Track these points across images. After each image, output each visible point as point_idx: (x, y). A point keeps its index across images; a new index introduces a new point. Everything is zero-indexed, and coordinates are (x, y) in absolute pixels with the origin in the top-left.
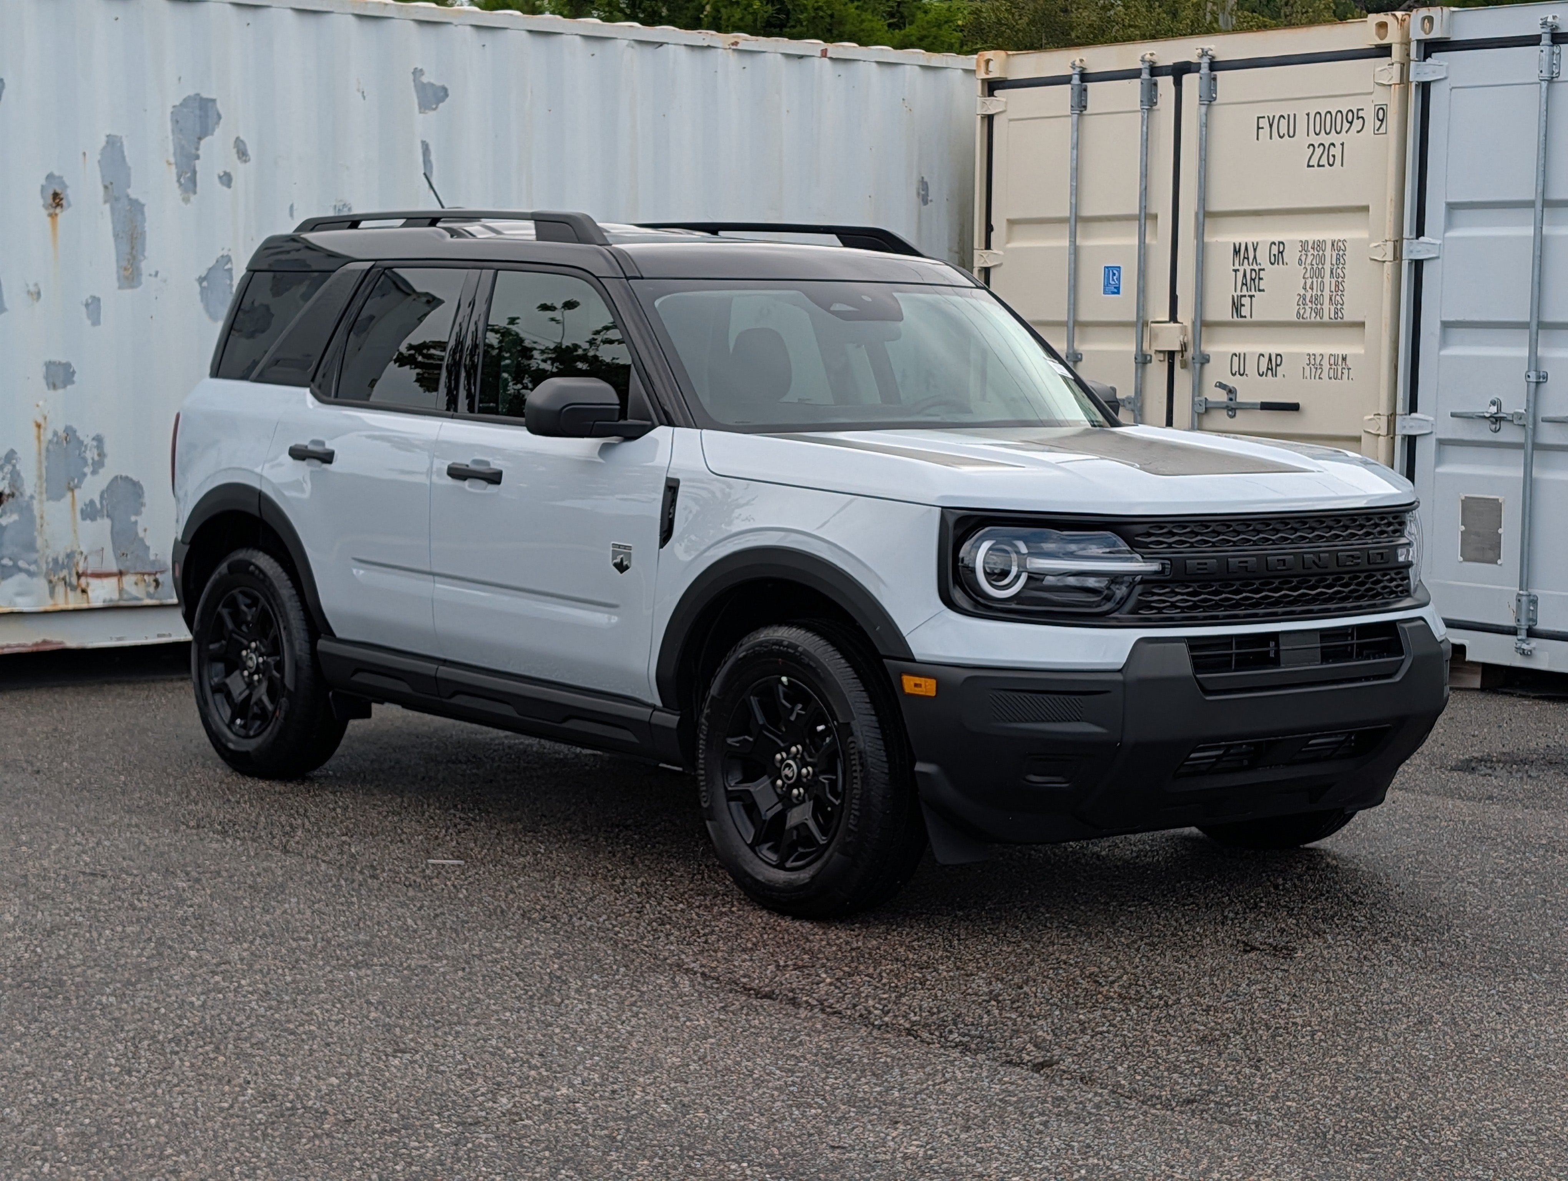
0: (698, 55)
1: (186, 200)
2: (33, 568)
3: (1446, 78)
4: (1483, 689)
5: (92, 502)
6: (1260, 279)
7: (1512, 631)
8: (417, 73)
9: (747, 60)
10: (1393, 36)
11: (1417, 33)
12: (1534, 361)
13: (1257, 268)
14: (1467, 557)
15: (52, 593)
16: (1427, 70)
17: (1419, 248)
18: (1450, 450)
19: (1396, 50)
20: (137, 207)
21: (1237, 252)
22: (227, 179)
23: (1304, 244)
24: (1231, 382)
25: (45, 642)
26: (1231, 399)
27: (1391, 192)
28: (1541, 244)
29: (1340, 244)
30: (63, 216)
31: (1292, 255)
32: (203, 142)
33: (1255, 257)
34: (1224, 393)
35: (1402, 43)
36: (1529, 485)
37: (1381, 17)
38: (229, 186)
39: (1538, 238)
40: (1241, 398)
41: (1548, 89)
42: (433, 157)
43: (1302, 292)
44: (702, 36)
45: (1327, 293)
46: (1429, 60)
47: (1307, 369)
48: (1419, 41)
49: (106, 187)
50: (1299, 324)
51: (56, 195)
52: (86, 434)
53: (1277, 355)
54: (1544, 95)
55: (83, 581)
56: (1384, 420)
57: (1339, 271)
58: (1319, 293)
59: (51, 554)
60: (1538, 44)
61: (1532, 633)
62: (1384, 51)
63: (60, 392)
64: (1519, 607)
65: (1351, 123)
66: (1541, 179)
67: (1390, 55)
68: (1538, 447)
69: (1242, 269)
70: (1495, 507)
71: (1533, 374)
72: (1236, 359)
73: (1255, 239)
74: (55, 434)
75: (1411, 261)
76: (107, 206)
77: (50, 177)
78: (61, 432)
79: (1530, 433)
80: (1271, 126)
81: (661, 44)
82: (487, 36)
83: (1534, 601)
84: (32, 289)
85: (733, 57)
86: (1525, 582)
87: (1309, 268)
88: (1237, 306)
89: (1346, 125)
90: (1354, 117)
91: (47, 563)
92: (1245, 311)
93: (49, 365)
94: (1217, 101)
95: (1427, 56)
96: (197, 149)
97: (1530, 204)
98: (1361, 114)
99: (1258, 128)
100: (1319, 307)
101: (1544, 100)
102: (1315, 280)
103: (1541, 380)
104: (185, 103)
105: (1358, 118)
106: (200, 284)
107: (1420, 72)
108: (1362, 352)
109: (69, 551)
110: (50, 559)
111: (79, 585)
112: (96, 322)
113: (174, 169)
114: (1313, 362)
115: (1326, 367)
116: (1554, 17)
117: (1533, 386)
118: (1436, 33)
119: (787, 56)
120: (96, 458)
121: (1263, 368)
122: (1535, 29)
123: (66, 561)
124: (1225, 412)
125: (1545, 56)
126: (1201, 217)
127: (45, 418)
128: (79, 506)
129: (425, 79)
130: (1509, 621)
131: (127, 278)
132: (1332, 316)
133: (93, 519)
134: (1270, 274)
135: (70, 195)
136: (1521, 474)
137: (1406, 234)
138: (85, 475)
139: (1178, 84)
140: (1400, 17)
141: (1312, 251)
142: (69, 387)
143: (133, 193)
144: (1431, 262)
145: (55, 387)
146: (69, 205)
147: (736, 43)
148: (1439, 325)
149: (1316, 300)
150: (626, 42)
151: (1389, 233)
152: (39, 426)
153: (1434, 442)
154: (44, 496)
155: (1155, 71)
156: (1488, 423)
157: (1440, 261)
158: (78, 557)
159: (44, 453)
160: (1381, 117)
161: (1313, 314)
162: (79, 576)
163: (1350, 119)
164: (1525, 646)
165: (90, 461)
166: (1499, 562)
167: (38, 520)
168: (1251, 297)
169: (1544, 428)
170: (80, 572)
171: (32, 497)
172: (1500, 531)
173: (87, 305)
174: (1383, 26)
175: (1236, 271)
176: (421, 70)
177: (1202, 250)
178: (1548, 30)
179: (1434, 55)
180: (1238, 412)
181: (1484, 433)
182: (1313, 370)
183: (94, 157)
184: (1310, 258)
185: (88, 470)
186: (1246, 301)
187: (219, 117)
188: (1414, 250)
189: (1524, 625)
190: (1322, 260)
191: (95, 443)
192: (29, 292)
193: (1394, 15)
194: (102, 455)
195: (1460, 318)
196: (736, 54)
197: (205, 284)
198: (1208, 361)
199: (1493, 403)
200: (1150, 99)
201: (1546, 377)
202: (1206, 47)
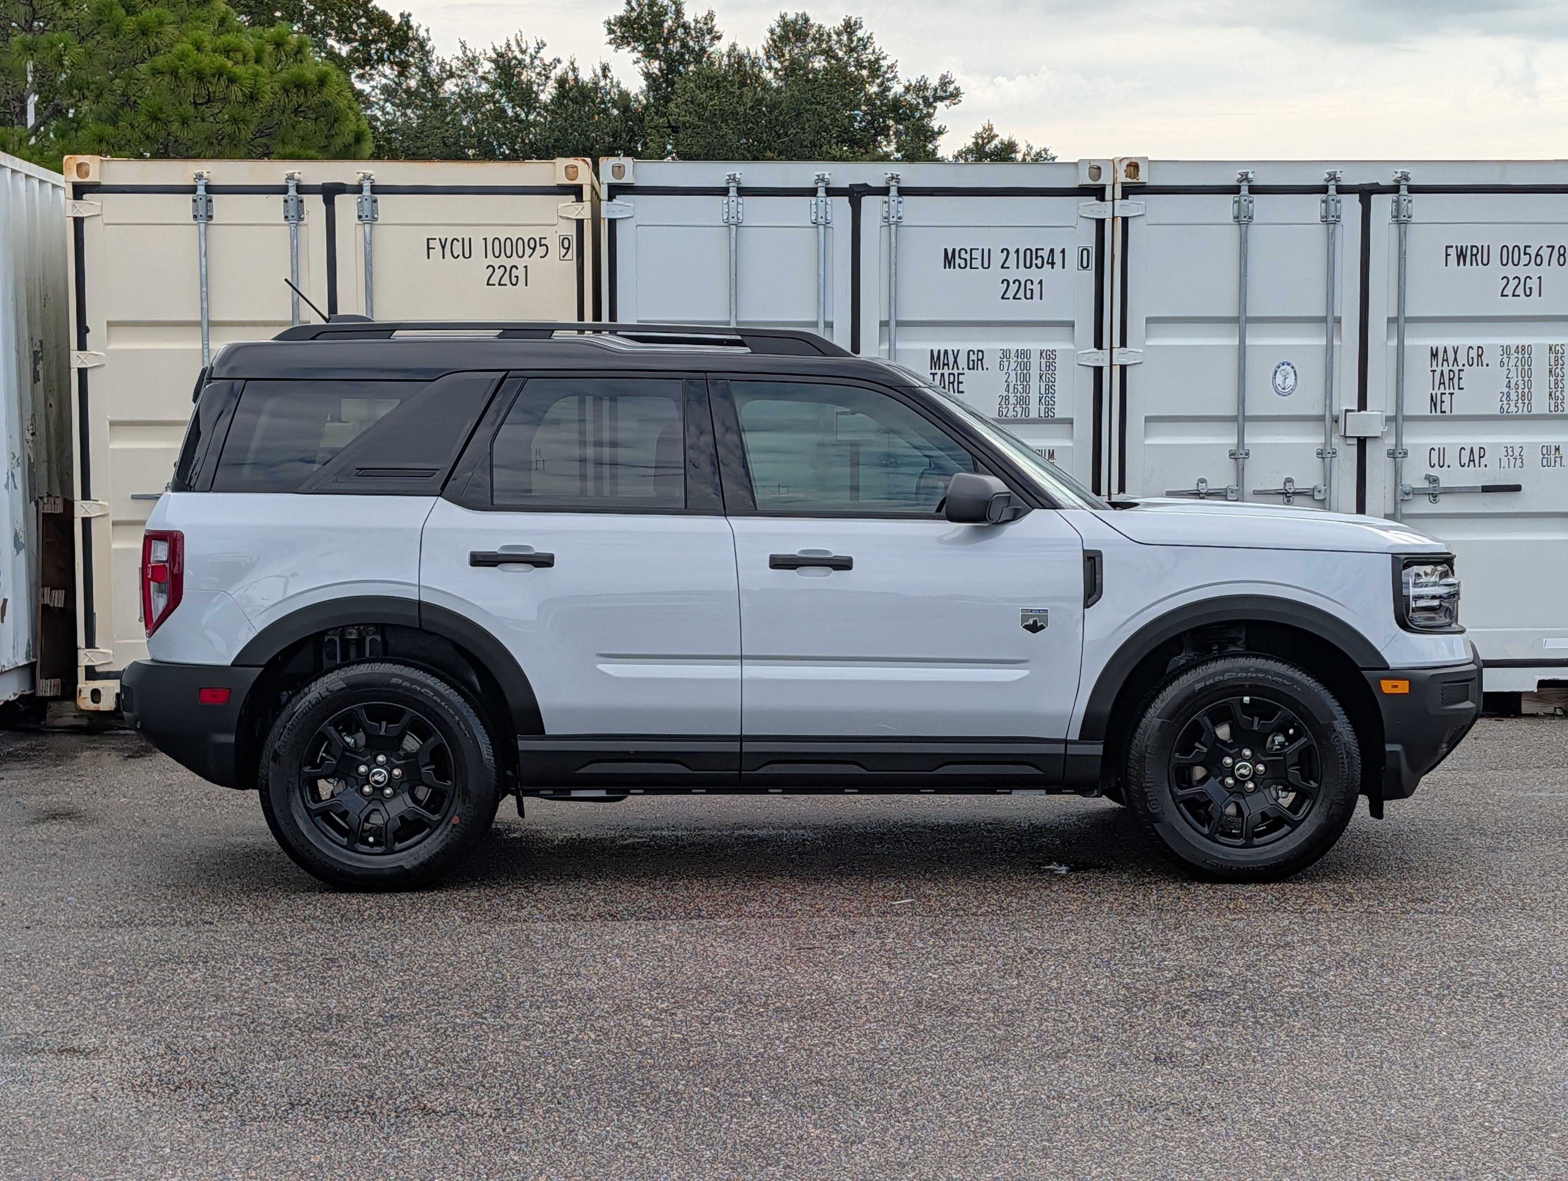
65: (534, 249)
80: (443, 248)
89: (528, 251)
90: (534, 244)
94: (379, 222)
98: (543, 242)
99: (429, 248)
105: (541, 245)
107: (608, 210)
139: (329, 203)
155: (301, 189)
160: (566, 245)
163: (532, 246)
200: (295, 216)
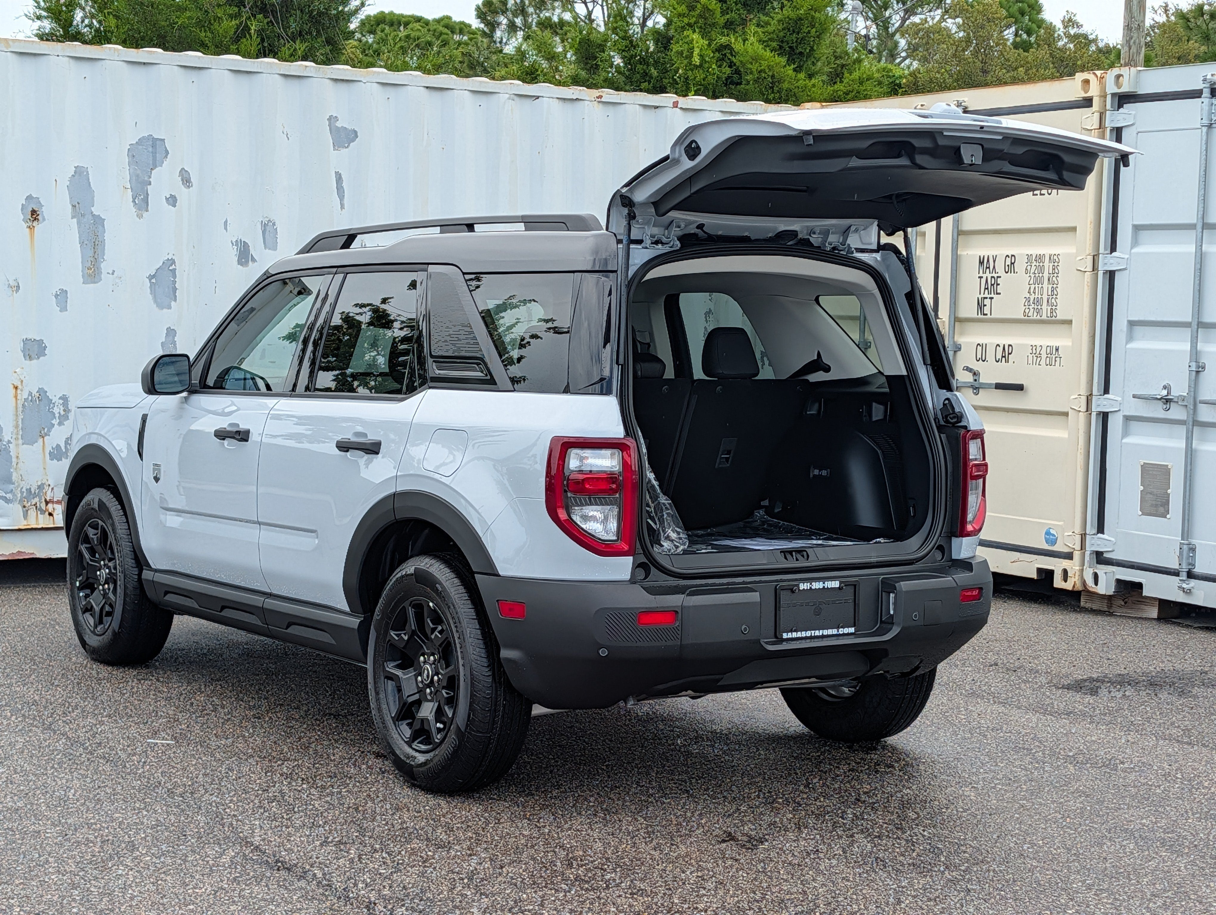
0: (568, 105)
1: (140, 216)
2: (9, 496)
3: (1132, 125)
4: (1159, 619)
5: (58, 446)
6: (998, 285)
7: (1175, 573)
8: (332, 119)
9: (611, 110)
10: (1094, 91)
11: (1111, 88)
12: (1195, 354)
13: (995, 275)
14: (1145, 512)
15: (26, 516)
16: (1119, 118)
17: (1112, 261)
18: (1134, 424)
19: (1096, 102)
20: (99, 221)
21: (981, 263)
22: (172, 200)
23: (1029, 256)
24: (976, 366)
25: (19, 552)
26: (975, 380)
27: (1091, 216)
28: (1201, 259)
29: (1055, 257)
30: (39, 227)
31: (1020, 265)
32: (153, 172)
33: (994, 267)
34: (971, 374)
35: (1101, 96)
36: (1190, 455)
37: (1085, 75)
38: (174, 206)
39: (1199, 254)
40: (982, 380)
41: (1207, 133)
42: (345, 185)
43: (1028, 295)
44: (571, 91)
45: (1045, 297)
46: (1121, 110)
47: (1030, 356)
48: (1113, 95)
49: (74, 206)
50: (1026, 321)
51: (33, 212)
52: (54, 395)
53: (1009, 345)
54: (1204, 138)
55: (50, 506)
56: (1084, 399)
57: (1054, 279)
58: (1040, 296)
59: (25, 486)
60: (1200, 97)
61: (1191, 575)
62: (1087, 102)
63: (34, 362)
64: (1181, 553)
66: (1201, 205)
67: (1091, 106)
68: (1196, 423)
69: (984, 276)
70: (1165, 471)
71: (1194, 364)
72: (979, 348)
73: (995, 253)
74: (30, 394)
75: (1105, 272)
76: (75, 220)
77: (29, 198)
78: (34, 392)
79: (1191, 412)
81: (538, 97)
82: (391, 91)
83: (1193, 549)
84: (13, 283)
85: (598, 108)
86: (1186, 533)
87: (1033, 276)
88: (981, 306)
91: (22, 493)
92: (987, 310)
93: (26, 341)
95: (1120, 106)
96: (150, 177)
97: (1192, 227)
100: (1039, 307)
101: (1204, 142)
102: (1037, 286)
103: (1199, 370)
104: (140, 142)
106: (150, 280)
108: (1070, 344)
109: (39, 483)
110: (24, 490)
111: (47, 510)
112: (64, 309)
113: (130, 193)
114: (1034, 352)
115: (1044, 356)
116: (1212, 75)
117: (1194, 373)
118: (1125, 88)
119: (645, 106)
120: (62, 413)
121: (999, 356)
122: (1198, 85)
123: (37, 492)
124: (971, 390)
125: (1206, 107)
126: (955, 235)
127: (22, 381)
128: (48, 449)
129: (339, 124)
130: (1174, 565)
131: (90, 275)
132: (1049, 315)
133: (59, 460)
134: (1005, 280)
135: (45, 212)
136: (1183, 445)
137: (1102, 250)
138: (53, 425)
140: (1099, 75)
141: (1035, 263)
142: (41, 358)
143: (96, 211)
144: (1121, 272)
145: (31, 358)
146: (44, 220)
147: (601, 97)
148: (1126, 323)
149: (1038, 302)
150: (507, 96)
151: (1089, 249)
152: (16, 388)
153: (1121, 417)
154: (20, 441)
156: (1160, 403)
157: (1127, 272)
158: (46, 488)
159: (20, 409)
161: (1035, 314)
162: (47, 503)
164: (1184, 586)
165: (57, 415)
166: (1168, 516)
167: (14, 460)
168: (991, 298)
169: (1202, 408)
170: (48, 499)
171: (9, 442)
172: (1169, 491)
173: (56, 296)
174: (1087, 82)
175: (981, 278)
176: (336, 117)
177: (956, 260)
178: (1208, 85)
179: (1125, 105)
180: (980, 390)
181: (1157, 410)
182: (1035, 358)
183: (64, 182)
184: (1034, 268)
185: (55, 422)
186: (987, 302)
187: (167, 153)
188: (1108, 262)
189: (1185, 568)
190: (1041, 269)
191: (61, 401)
192: (10, 286)
193: (1094, 74)
194: (67, 410)
195: (1142, 318)
196: (601, 105)
197: (154, 281)
198: (960, 349)
199: (1165, 387)
201: (1204, 368)
202: (961, 99)
